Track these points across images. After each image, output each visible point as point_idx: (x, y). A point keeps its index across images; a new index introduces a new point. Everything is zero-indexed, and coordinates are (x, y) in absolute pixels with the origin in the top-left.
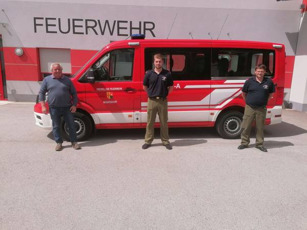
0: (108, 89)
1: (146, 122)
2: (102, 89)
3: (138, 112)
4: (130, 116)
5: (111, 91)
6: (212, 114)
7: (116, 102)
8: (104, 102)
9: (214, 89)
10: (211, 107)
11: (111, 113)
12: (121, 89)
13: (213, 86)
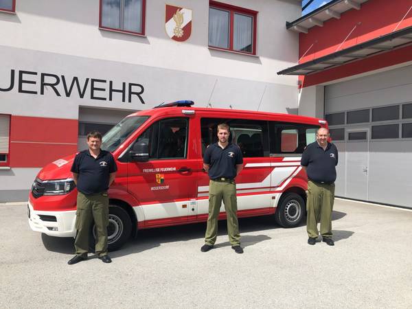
0: (158, 170)
1: (208, 212)
2: (151, 170)
3: (193, 200)
4: (184, 206)
5: (161, 173)
6: (274, 198)
7: (167, 187)
8: (152, 189)
9: (274, 167)
10: (272, 190)
11: (160, 204)
12: (174, 169)
13: (273, 164)
